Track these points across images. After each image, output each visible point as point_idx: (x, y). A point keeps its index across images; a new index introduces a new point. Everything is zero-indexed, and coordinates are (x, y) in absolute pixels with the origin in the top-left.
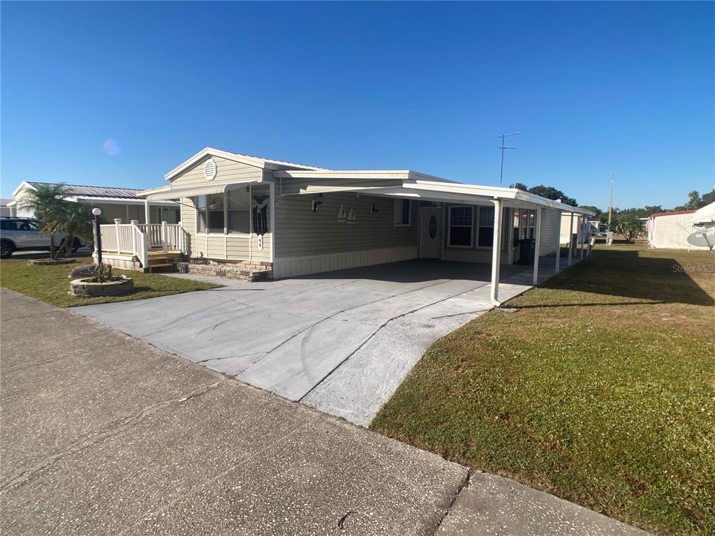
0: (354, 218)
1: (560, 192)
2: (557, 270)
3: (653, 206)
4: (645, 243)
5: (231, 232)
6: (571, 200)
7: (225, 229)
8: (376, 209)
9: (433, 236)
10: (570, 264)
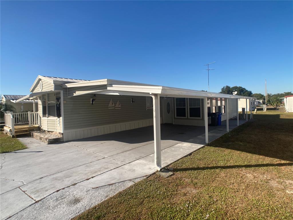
0: (120, 106)
1: (244, 88)
2: (228, 130)
3: (287, 92)
4: (284, 109)
5: (50, 117)
6: (249, 91)
7: (47, 115)
8: (133, 101)
9: (169, 112)
10: (238, 125)
